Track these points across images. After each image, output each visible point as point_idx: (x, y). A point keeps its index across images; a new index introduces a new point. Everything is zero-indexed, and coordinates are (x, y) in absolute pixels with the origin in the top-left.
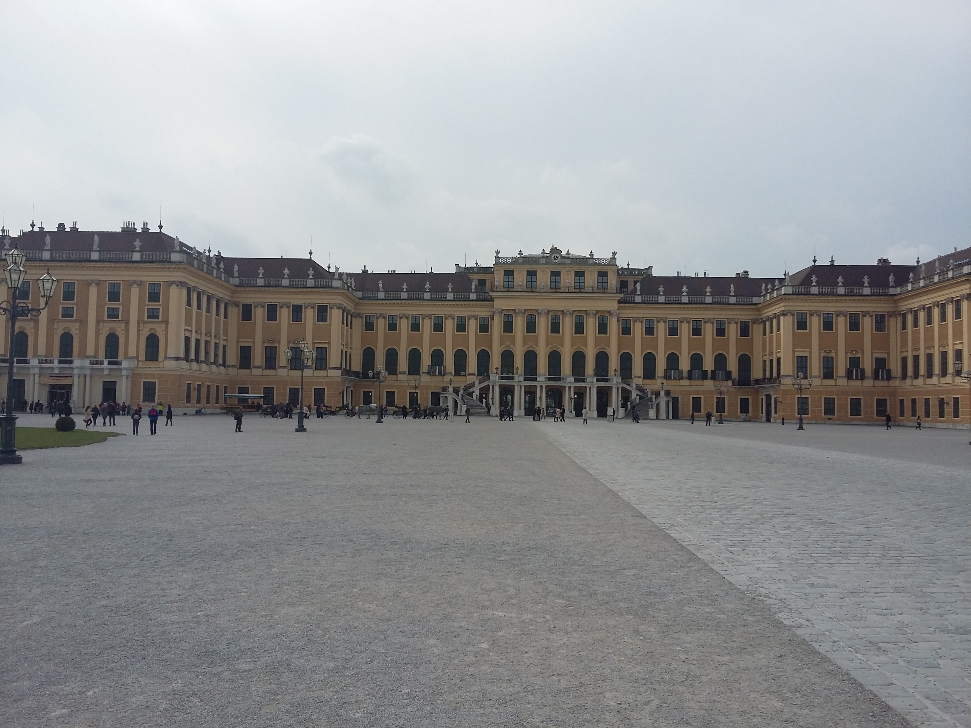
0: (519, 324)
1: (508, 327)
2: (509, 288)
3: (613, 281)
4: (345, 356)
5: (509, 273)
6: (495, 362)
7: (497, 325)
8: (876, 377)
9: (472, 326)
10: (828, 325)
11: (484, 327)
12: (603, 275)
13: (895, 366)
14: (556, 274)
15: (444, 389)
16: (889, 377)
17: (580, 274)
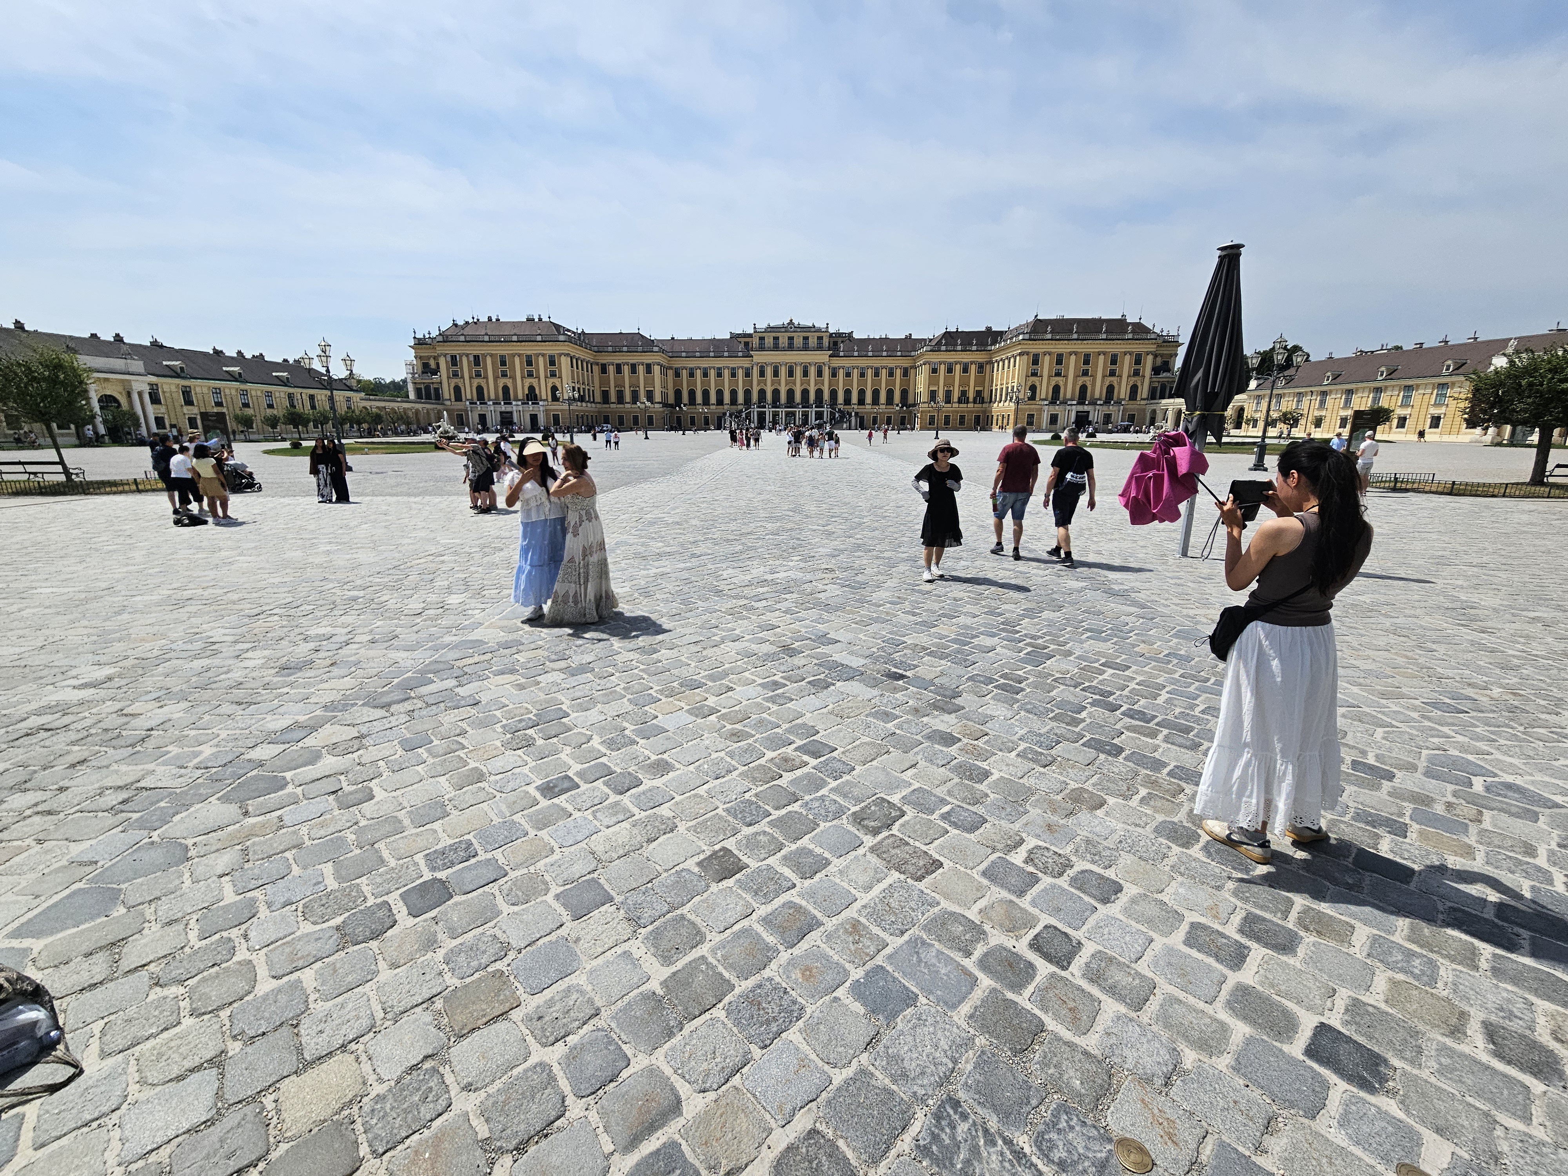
0: (769, 371)
1: (762, 374)
2: (762, 348)
3: (826, 342)
4: (664, 395)
5: (762, 339)
6: (755, 397)
7: (755, 372)
8: (975, 402)
9: (740, 373)
10: (950, 370)
11: (748, 374)
12: (820, 338)
13: (986, 395)
14: (791, 339)
15: (725, 414)
16: (983, 402)
17: (806, 338)
